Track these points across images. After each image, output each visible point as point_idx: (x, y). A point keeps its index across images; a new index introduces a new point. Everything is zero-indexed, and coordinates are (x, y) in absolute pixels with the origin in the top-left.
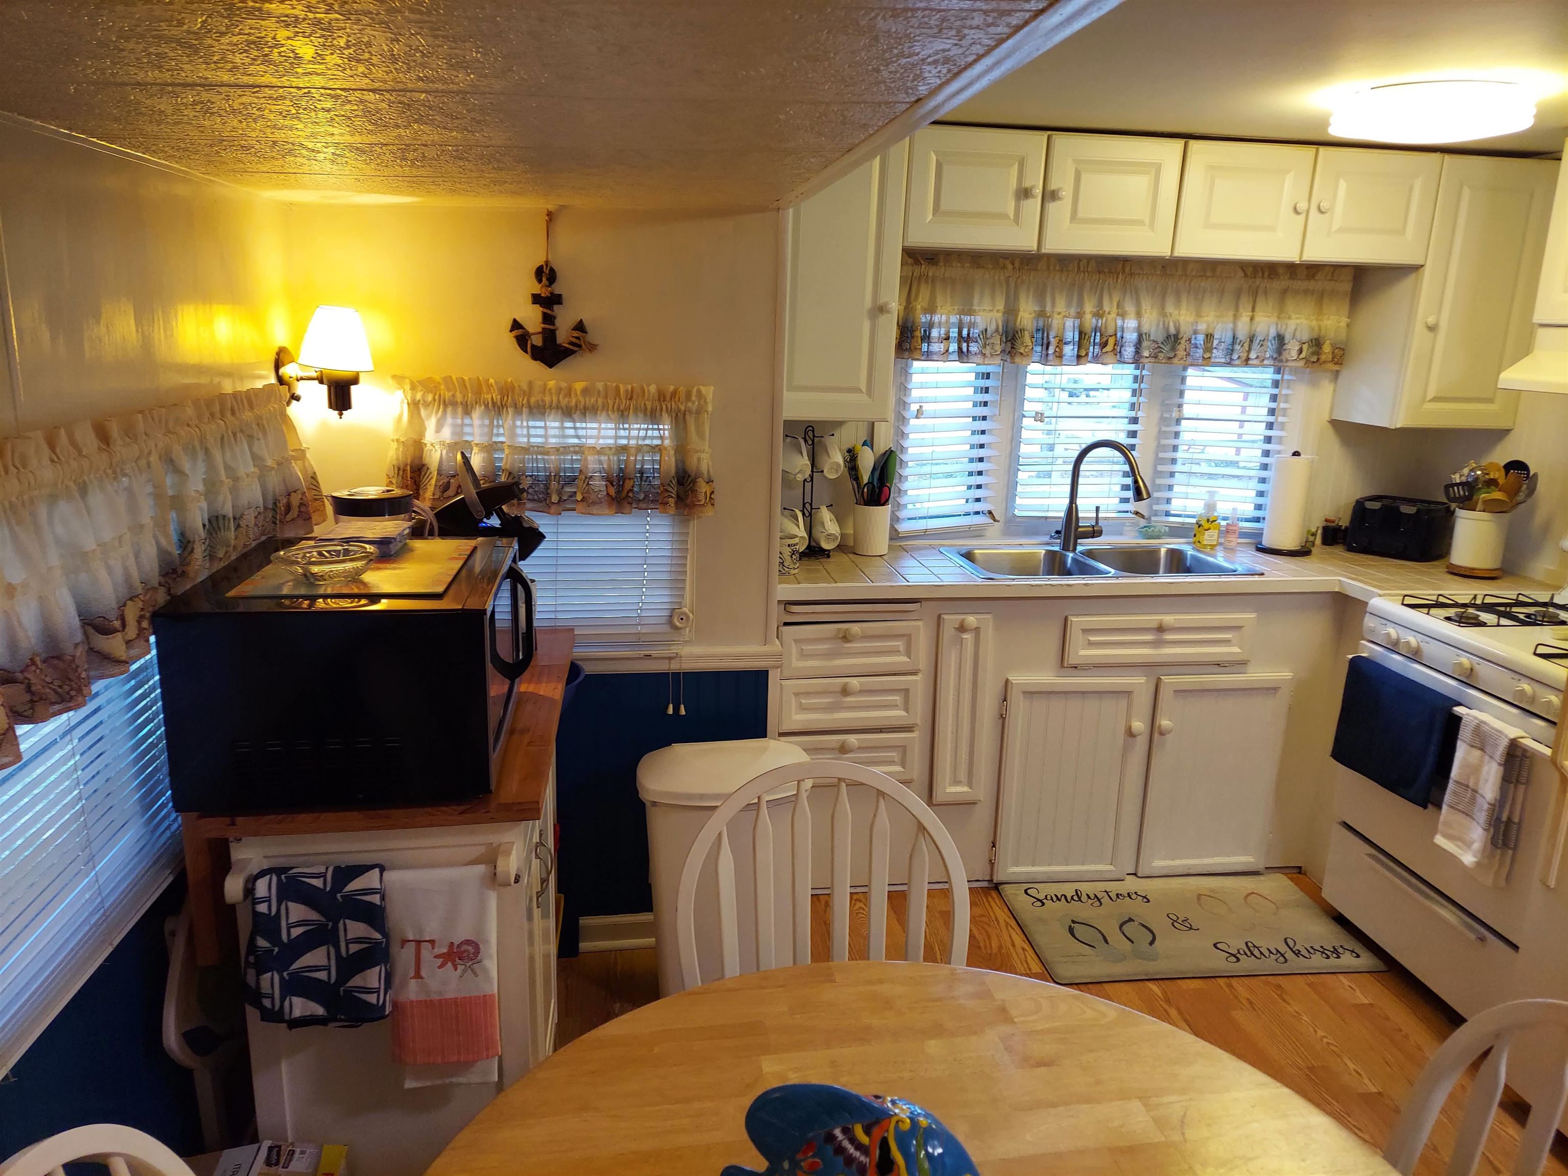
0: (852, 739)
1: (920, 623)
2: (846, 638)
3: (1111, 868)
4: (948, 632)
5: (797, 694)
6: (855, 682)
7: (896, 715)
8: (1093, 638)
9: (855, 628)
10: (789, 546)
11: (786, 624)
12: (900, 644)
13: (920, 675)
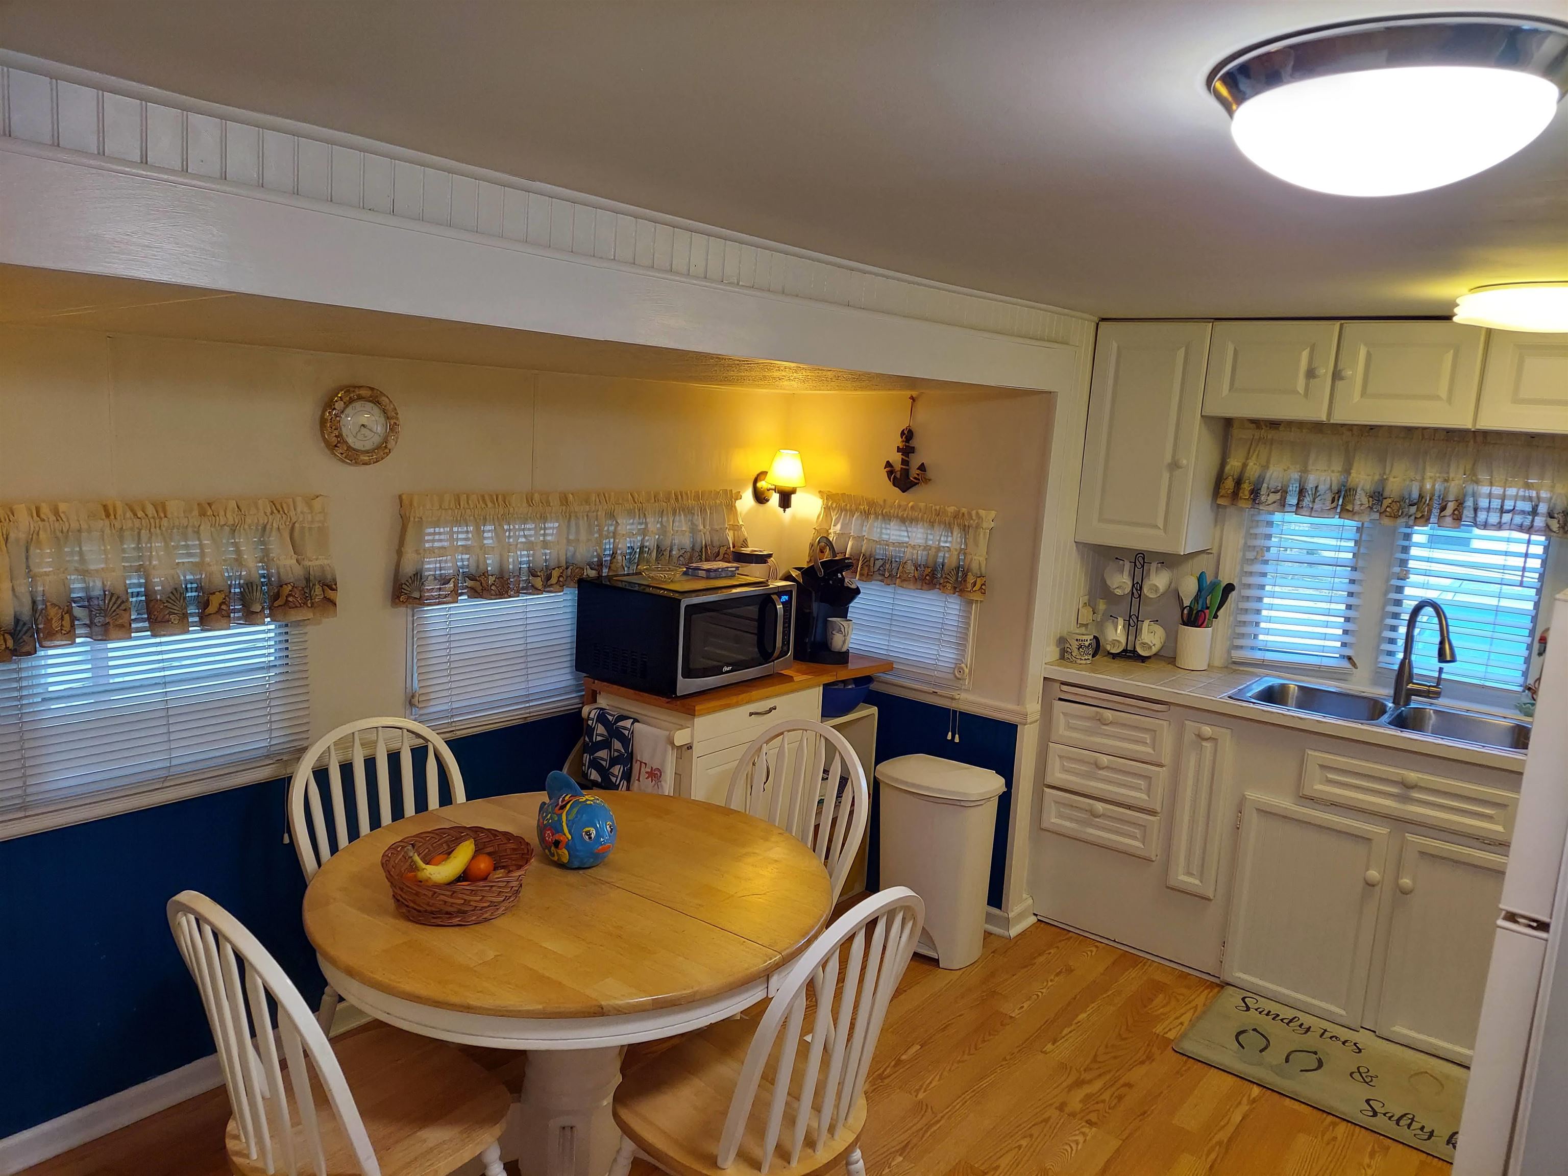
0: (1100, 807)
1: (1165, 723)
2: (1102, 721)
3: (1343, 1012)
4: (1189, 736)
5: (1060, 757)
6: (1105, 760)
7: (1139, 796)
8: (1330, 776)
9: (1108, 714)
10: (1077, 640)
11: (1060, 699)
12: (1147, 737)
13: (1164, 768)
